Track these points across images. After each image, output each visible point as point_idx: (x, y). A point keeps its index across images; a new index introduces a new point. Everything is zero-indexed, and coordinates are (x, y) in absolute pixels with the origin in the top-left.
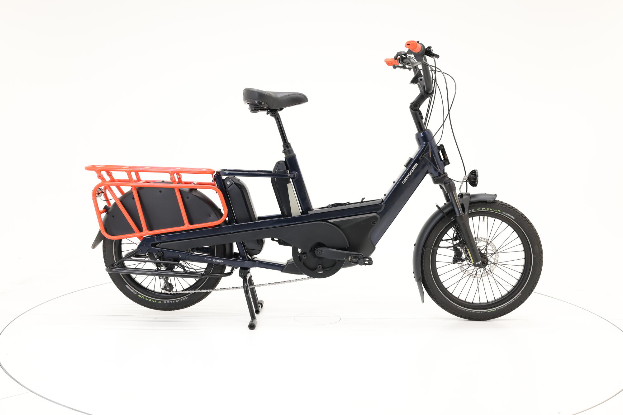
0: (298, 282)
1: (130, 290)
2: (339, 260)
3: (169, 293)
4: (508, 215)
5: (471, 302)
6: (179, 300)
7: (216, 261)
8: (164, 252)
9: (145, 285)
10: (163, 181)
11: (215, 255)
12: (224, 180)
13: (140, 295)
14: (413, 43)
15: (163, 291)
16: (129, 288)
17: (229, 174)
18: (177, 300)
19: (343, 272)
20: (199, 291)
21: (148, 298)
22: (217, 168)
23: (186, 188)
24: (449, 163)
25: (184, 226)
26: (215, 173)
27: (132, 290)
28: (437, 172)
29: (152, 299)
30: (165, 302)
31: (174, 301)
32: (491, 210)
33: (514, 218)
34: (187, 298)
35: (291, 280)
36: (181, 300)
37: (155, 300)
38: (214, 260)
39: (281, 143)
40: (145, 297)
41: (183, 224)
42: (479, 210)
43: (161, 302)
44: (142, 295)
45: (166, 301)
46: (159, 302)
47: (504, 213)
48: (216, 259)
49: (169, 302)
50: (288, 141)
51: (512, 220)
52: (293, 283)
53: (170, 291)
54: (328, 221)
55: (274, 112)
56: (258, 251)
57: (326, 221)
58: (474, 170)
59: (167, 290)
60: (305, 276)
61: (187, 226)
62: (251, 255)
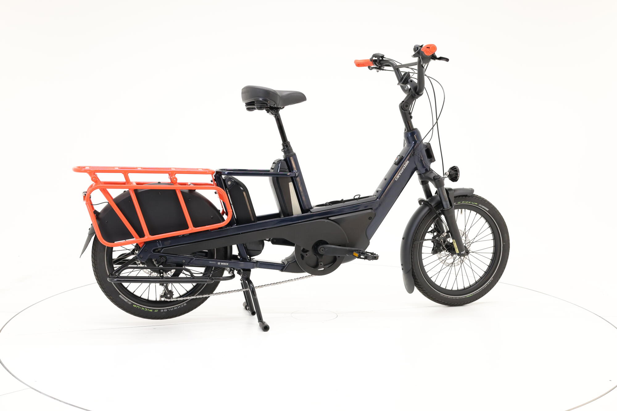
0: (300, 280)
1: (124, 300)
2: (339, 257)
3: (169, 300)
4: (483, 207)
5: (451, 289)
6: (177, 307)
7: (221, 264)
8: (167, 257)
9: (138, 293)
10: (159, 183)
11: (215, 258)
12: (224, 180)
13: (135, 305)
14: (433, 46)
15: (163, 299)
16: (123, 298)
17: (229, 174)
18: (175, 307)
19: (344, 267)
20: (198, 297)
21: (143, 307)
22: (216, 168)
23: (186, 189)
24: (435, 161)
25: (189, 229)
26: (215, 173)
27: (127, 300)
28: (425, 169)
29: (148, 308)
30: (162, 311)
31: (171, 308)
32: (469, 203)
33: (488, 210)
34: (185, 304)
35: (293, 279)
36: (180, 307)
37: (151, 309)
38: (219, 263)
39: (281, 142)
40: (140, 306)
41: (187, 227)
42: (460, 203)
43: (157, 310)
44: (137, 305)
45: (164, 309)
46: (156, 311)
47: (480, 205)
48: (221, 262)
49: (166, 310)
50: (287, 140)
51: (486, 212)
52: (295, 281)
53: (169, 298)
54: (329, 218)
55: (274, 110)
56: (259, 252)
57: (327, 218)
58: (454, 167)
59: (166, 298)
60: (306, 274)
61: (192, 229)
62: (250, 256)
